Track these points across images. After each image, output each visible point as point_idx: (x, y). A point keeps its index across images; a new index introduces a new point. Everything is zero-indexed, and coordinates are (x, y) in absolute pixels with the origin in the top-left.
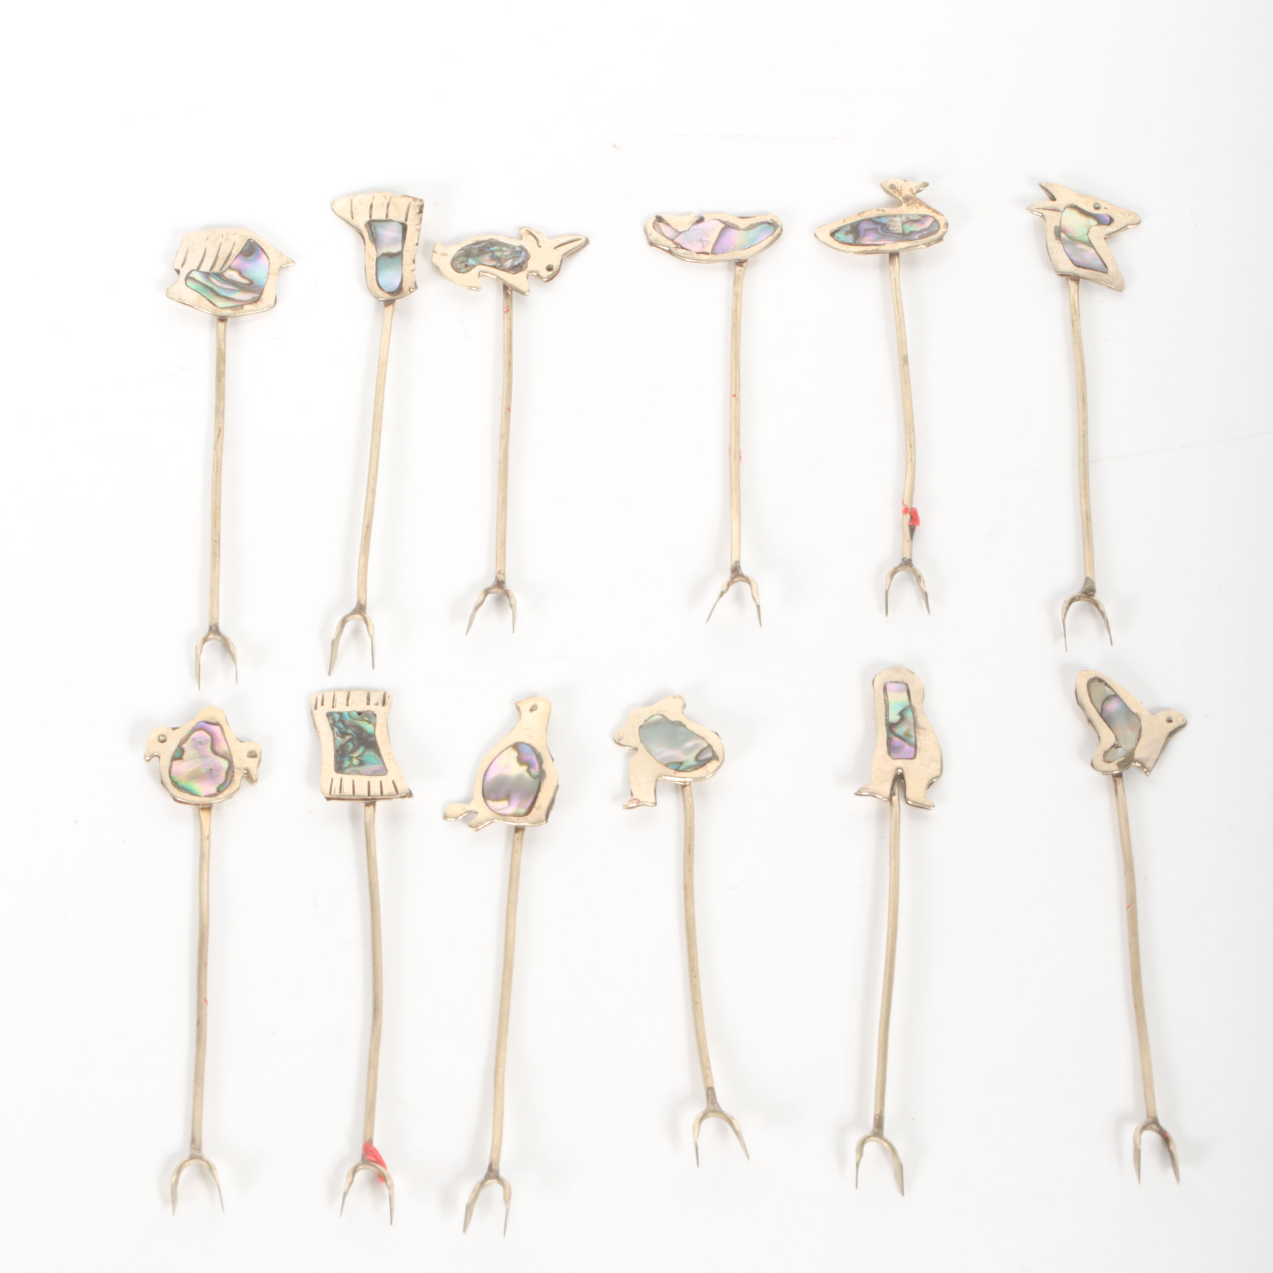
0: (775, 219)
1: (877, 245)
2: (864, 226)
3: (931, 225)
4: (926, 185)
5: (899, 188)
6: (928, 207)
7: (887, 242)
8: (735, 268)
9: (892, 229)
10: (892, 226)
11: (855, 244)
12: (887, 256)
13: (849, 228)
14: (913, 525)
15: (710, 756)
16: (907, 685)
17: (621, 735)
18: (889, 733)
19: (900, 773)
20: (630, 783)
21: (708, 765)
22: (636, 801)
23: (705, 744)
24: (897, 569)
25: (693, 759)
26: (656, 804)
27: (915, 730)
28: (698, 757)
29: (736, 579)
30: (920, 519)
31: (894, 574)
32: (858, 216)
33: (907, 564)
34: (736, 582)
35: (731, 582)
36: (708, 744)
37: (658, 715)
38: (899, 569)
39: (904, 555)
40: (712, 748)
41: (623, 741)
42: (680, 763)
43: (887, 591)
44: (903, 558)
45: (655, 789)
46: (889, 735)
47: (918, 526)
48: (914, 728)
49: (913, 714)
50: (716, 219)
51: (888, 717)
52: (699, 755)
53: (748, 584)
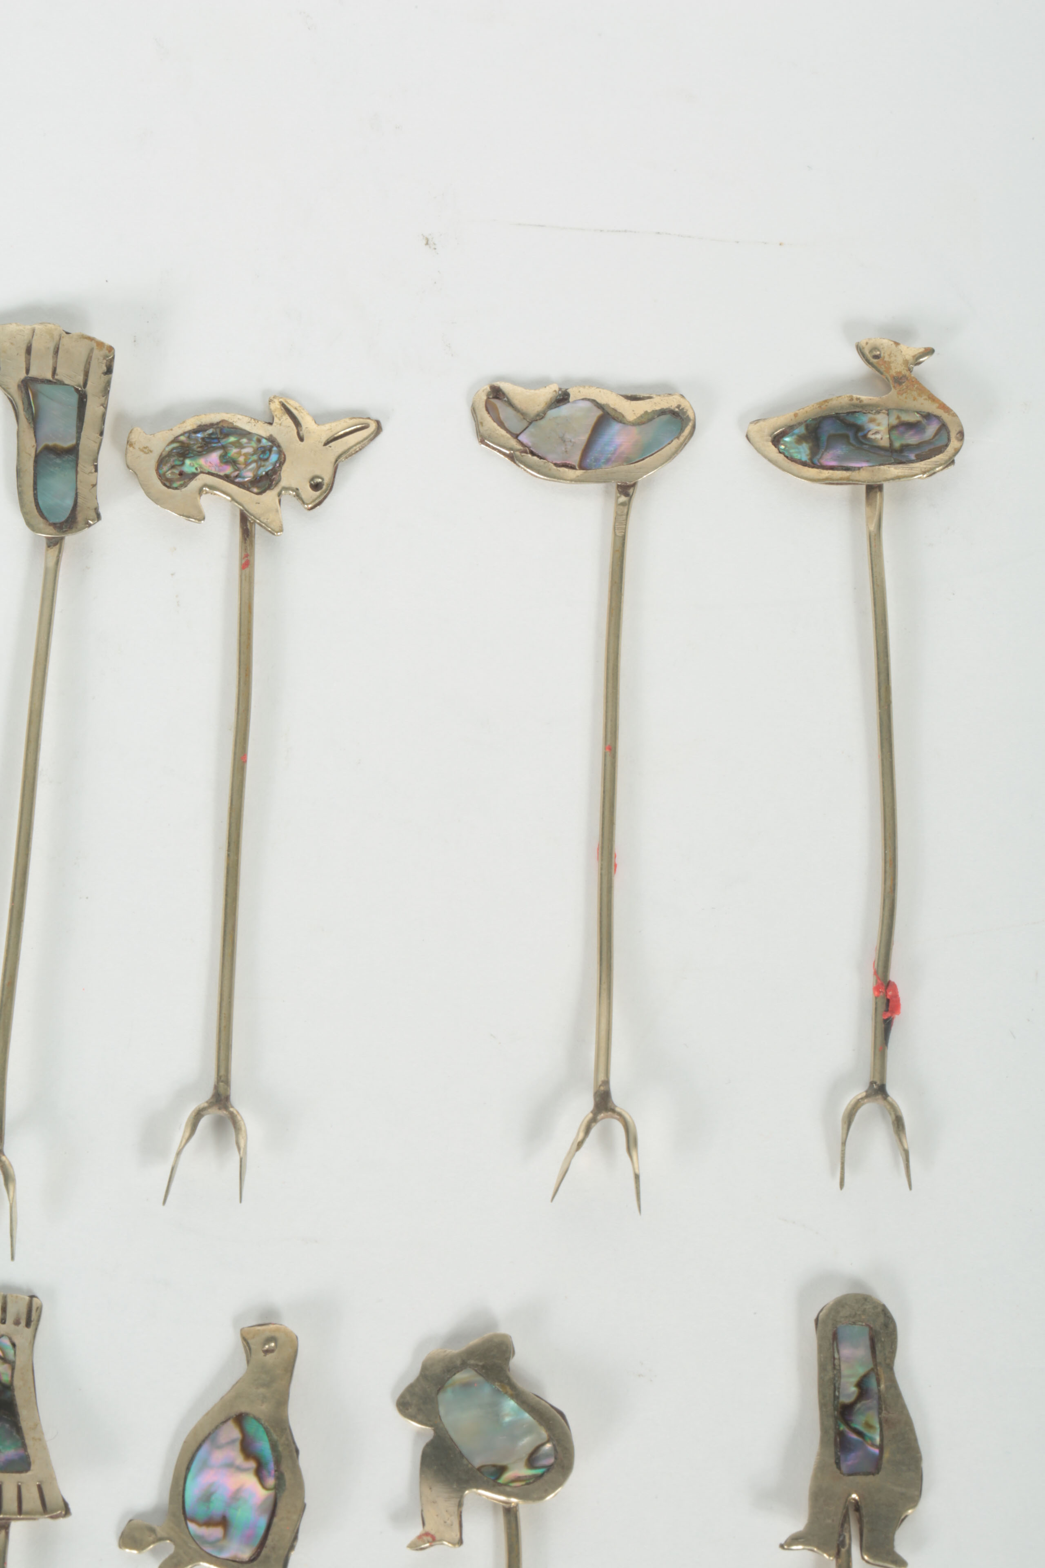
0: (684, 404)
1: (847, 469)
2: (828, 429)
3: (937, 434)
4: (929, 352)
5: (887, 359)
6: (932, 398)
7: (864, 464)
8: (618, 498)
9: (873, 437)
10: (874, 431)
11: (812, 464)
12: (863, 488)
13: (801, 430)
14: (890, 1017)
15: (551, 1461)
16: (871, 1329)
17: (408, 1398)
18: (839, 1422)
19: (853, 1501)
20: (421, 1497)
21: (547, 1477)
22: (430, 1539)
23: (544, 1434)
24: (862, 1099)
25: (522, 1464)
26: (460, 1542)
27: (880, 1416)
28: (532, 1460)
29: (602, 1115)
30: (901, 1002)
31: (855, 1110)
32: (819, 407)
33: (879, 1092)
34: (603, 1118)
35: (594, 1120)
36: (549, 1436)
37: (470, 1367)
38: (866, 1100)
39: (874, 1077)
40: (554, 1445)
41: (412, 1410)
42: (501, 1470)
43: (844, 1143)
44: (872, 1083)
45: (461, 1512)
46: (839, 1426)
47: (898, 1015)
48: (880, 1413)
49: (879, 1384)
50: (589, 400)
51: (839, 1392)
52: (534, 1456)
53: (622, 1123)
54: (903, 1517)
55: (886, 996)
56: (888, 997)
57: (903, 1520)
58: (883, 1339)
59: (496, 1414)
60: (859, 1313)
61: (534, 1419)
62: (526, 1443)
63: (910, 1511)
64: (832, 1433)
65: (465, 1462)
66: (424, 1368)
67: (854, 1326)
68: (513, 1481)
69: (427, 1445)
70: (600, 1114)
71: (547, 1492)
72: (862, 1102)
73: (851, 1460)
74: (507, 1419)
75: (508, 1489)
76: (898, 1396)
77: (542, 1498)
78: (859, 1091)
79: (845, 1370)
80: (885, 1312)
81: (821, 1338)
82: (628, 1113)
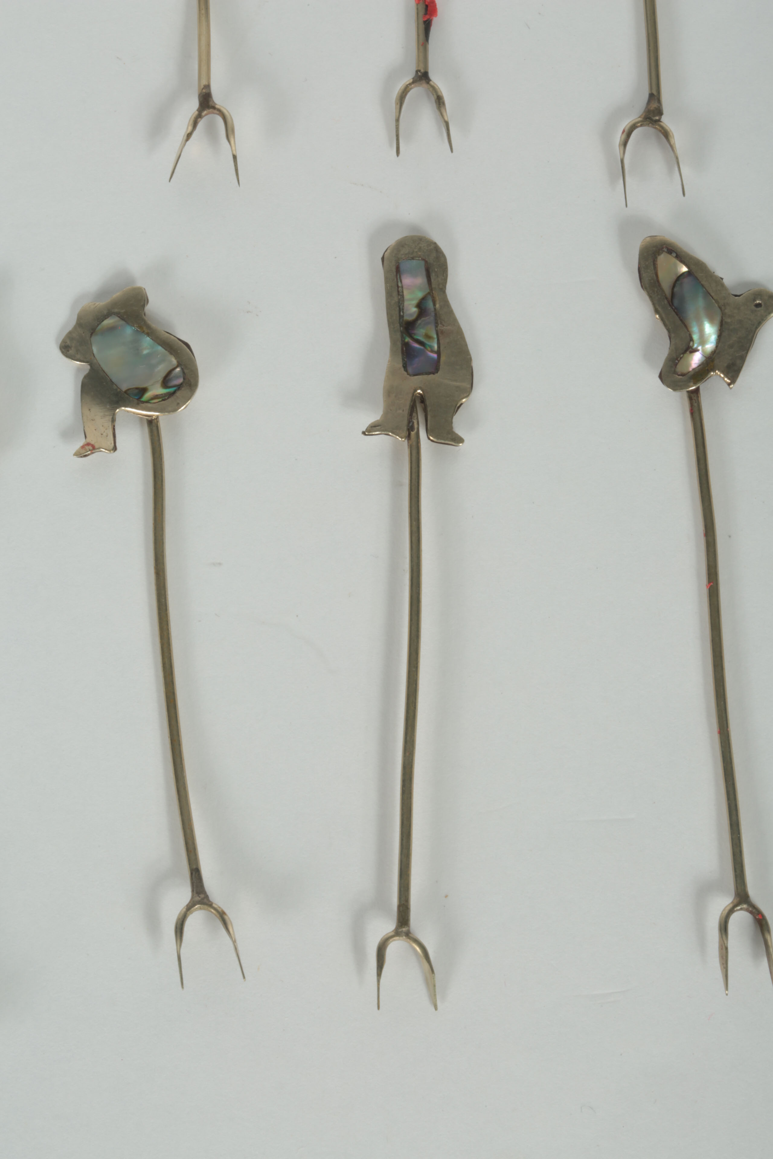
14: (429, 19)
15: (181, 380)
16: (426, 262)
17: (68, 343)
18: (404, 335)
19: (419, 395)
20: (82, 417)
21: (178, 394)
22: (91, 448)
23: (174, 361)
24: (410, 84)
25: (159, 385)
26: (115, 449)
27: (437, 329)
28: (165, 382)
30: (438, 6)
31: (405, 93)
33: (423, 78)
34: (206, 115)
35: (199, 116)
36: (178, 362)
37: (114, 315)
38: (413, 86)
39: (418, 66)
40: (182, 369)
41: (72, 352)
42: (143, 390)
43: (397, 120)
44: (417, 71)
45: (114, 426)
46: (405, 339)
47: (436, 17)
48: (436, 327)
49: (434, 305)
51: (403, 312)
52: (167, 379)
53: (222, 117)
54: (458, 405)
55: (425, 2)
56: (427, 3)
57: (459, 407)
58: (436, 270)
59: (136, 350)
60: (416, 250)
61: (166, 350)
62: (161, 370)
63: (464, 400)
64: (399, 344)
65: (115, 387)
66: (79, 318)
67: (412, 260)
68: (152, 399)
69: (85, 377)
70: (204, 112)
71: (179, 406)
72: (410, 87)
73: (417, 363)
74: (145, 352)
75: (149, 405)
76: (451, 312)
77: (175, 410)
78: (408, 79)
79: (407, 295)
80: (436, 250)
81: (387, 273)
82: (225, 109)
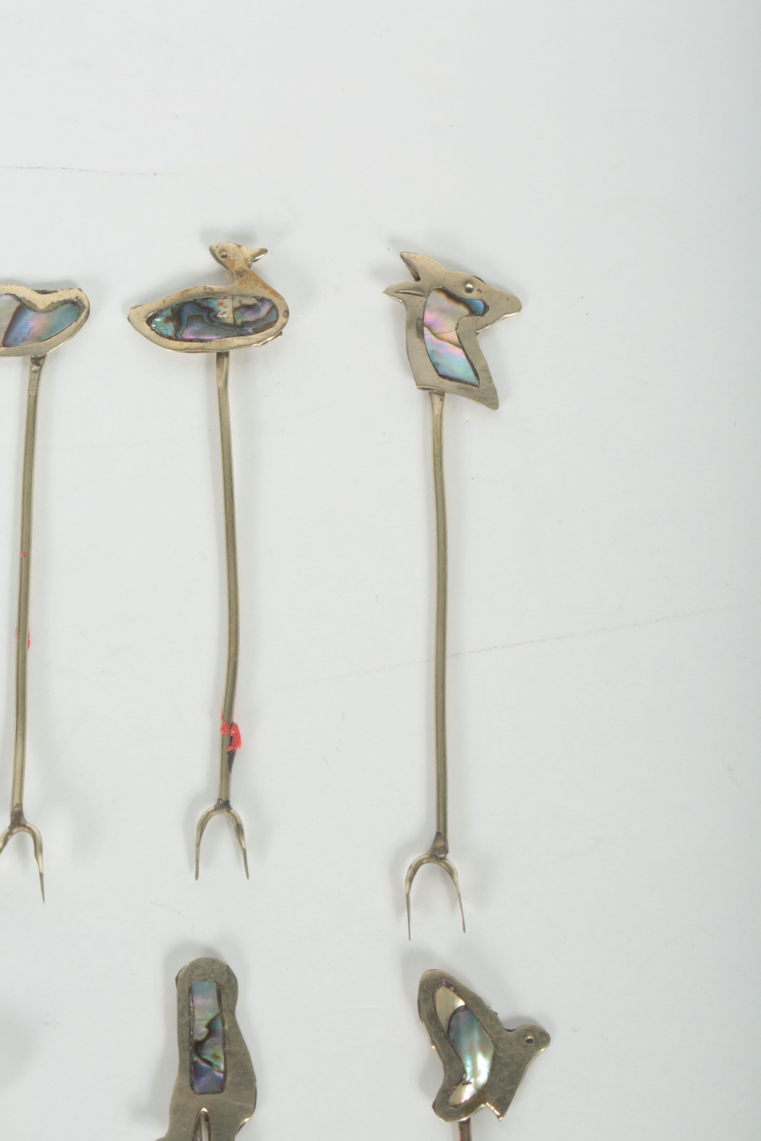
0: (81, 296)
1: (202, 341)
2: (188, 311)
3: (268, 313)
4: (264, 251)
5: (232, 258)
6: (266, 286)
7: (214, 337)
8: (31, 367)
9: (221, 316)
10: (222, 312)
11: (176, 339)
12: (214, 355)
13: (168, 313)
14: (233, 750)
16: (218, 983)
18: (193, 1055)
19: (204, 1114)
24: (211, 811)
27: (224, 1049)
29: (16, 830)
30: (242, 738)
31: (206, 820)
32: (181, 295)
33: (224, 806)
34: (17, 832)
35: (10, 833)
38: (214, 813)
39: (220, 795)
43: (198, 845)
44: (219, 800)
46: (193, 1058)
47: (239, 748)
48: (224, 1047)
49: (223, 1025)
50: (10, 294)
51: (193, 1032)
53: (31, 834)
54: (241, 1124)
55: (230, 734)
56: (231, 735)
57: (241, 1127)
58: (227, 992)
60: (208, 972)
63: (246, 1120)
64: (188, 1063)
67: (205, 982)
70: (15, 829)
72: (212, 814)
73: (204, 1080)
76: (238, 1033)
78: (210, 806)
79: (198, 1015)
80: (229, 972)
81: (180, 992)
82: (35, 827)
